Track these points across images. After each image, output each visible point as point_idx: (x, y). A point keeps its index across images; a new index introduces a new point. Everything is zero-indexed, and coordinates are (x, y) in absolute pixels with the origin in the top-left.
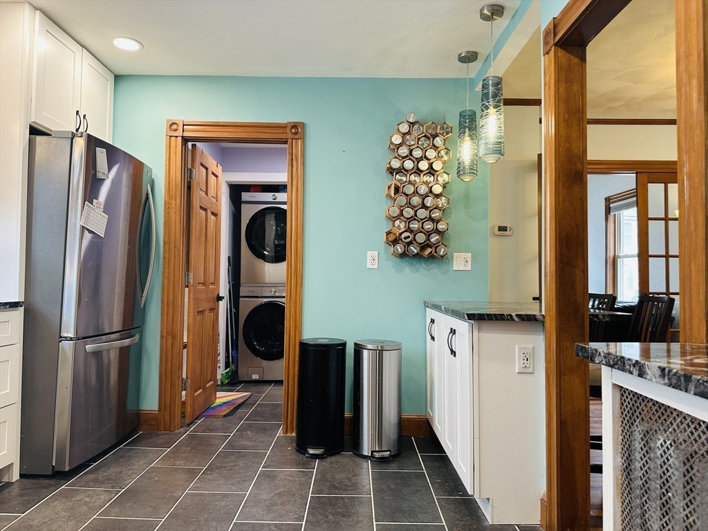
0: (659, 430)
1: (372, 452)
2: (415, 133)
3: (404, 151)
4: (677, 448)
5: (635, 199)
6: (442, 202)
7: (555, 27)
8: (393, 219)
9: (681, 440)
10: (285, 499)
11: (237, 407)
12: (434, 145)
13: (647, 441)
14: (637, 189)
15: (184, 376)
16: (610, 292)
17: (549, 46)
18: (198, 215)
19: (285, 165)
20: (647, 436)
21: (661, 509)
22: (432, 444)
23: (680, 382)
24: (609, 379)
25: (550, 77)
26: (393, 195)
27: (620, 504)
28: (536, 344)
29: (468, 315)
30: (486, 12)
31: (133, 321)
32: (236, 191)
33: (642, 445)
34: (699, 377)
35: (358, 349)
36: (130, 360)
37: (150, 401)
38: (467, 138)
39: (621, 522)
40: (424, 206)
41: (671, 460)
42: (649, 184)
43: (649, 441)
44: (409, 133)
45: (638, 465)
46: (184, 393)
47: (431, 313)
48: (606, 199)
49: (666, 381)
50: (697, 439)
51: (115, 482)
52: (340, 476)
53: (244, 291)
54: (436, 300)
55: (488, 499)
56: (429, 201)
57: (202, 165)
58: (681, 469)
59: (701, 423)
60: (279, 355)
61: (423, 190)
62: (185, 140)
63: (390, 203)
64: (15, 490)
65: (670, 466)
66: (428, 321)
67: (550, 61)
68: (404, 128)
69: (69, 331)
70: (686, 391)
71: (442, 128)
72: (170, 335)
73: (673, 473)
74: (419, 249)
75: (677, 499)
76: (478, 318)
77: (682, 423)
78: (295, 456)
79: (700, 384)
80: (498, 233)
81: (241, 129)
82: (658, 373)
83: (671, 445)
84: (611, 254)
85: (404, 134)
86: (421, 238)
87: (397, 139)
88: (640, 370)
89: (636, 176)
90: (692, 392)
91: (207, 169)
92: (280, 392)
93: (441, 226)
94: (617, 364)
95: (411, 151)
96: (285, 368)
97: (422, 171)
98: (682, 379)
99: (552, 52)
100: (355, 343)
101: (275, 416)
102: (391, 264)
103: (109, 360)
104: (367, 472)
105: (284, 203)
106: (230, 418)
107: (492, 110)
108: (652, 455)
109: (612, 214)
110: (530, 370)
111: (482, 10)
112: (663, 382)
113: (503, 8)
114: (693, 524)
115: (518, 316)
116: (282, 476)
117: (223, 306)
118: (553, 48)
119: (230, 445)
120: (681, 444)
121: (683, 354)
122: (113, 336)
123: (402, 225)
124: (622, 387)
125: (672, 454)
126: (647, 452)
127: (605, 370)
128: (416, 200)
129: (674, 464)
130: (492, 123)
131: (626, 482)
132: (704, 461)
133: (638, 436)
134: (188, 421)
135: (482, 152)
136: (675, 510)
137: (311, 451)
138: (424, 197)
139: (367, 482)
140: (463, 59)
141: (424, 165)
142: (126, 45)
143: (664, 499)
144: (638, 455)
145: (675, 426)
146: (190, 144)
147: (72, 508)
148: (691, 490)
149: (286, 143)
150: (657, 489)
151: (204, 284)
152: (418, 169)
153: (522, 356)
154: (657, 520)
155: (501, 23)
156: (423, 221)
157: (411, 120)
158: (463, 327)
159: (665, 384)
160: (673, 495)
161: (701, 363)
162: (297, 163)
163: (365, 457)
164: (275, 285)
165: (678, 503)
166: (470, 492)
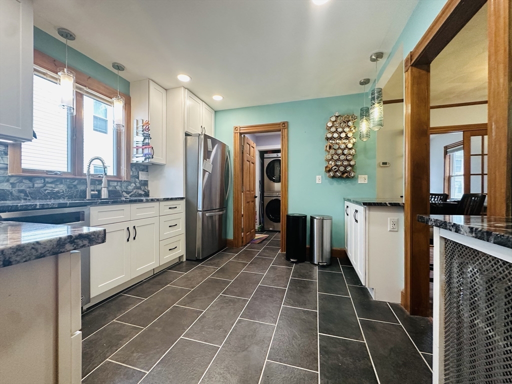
0: (470, 262)
1: (319, 263)
2: (339, 121)
3: (333, 129)
4: (481, 273)
5: (462, 146)
6: (352, 151)
7: (411, 56)
8: (328, 161)
9: (484, 269)
10: (280, 278)
11: (263, 240)
12: (348, 125)
13: (461, 268)
14: (463, 141)
15: (243, 227)
16: (446, 192)
17: (408, 67)
18: (247, 164)
19: (280, 141)
20: (462, 266)
21: (470, 306)
22: (346, 261)
23: (484, 236)
24: (438, 234)
25: (408, 83)
26: (328, 149)
27: (444, 300)
28: (400, 218)
29: (363, 203)
30: (373, 57)
31: (223, 205)
32: (262, 153)
33: (458, 270)
34: (498, 233)
35: (312, 219)
36: (223, 219)
37: (230, 236)
38: (365, 121)
39: (444, 309)
40: (343, 154)
41: (477, 280)
42: (472, 137)
43: (463, 268)
44: (336, 121)
45: (455, 280)
46: (243, 234)
47: (347, 203)
48: (444, 147)
49: (474, 235)
50: (496, 269)
51: (217, 265)
52: (303, 271)
53: (265, 194)
54: (349, 197)
55: (373, 289)
56: (346, 152)
57: (247, 143)
58: (484, 286)
59: (499, 261)
60: (279, 221)
61: (343, 146)
62: (241, 134)
63: (327, 153)
64: (184, 264)
65: (476, 283)
66: (346, 207)
67: (408, 75)
68: (333, 119)
69: (200, 208)
70: (488, 241)
71: (352, 117)
72: (237, 211)
73: (478, 287)
74: (341, 174)
75: (481, 302)
76: (369, 205)
77: (485, 260)
78: (285, 261)
79: (498, 237)
80: (382, 165)
81: (262, 127)
82: (468, 230)
83: (478, 272)
84: (447, 175)
85: (333, 122)
86: (342, 169)
87: (330, 124)
88: (456, 229)
89: (463, 133)
90: (492, 242)
91: (249, 145)
92: (280, 235)
93: (352, 163)
94: (441, 225)
95: (337, 129)
96: (281, 226)
97: (342, 138)
98: (485, 234)
99: (410, 70)
100: (311, 217)
101: (278, 245)
102: (328, 181)
103: (215, 220)
104: (316, 270)
105: (280, 157)
106: (260, 244)
107: (376, 105)
108: (464, 276)
109: (448, 154)
110: (396, 230)
111: (371, 56)
112: (471, 236)
113: (382, 53)
114: (492, 317)
115: (389, 203)
116: (279, 269)
117: (257, 200)
118: (410, 68)
119: (259, 255)
120: (484, 271)
121: (489, 221)
122: (217, 210)
123: (333, 164)
124: (446, 239)
125: (478, 277)
126: (461, 274)
127: (436, 229)
128: (340, 151)
129: (479, 282)
130: (377, 111)
131: (448, 289)
132: (500, 282)
133: (455, 265)
134: (244, 244)
135: (372, 125)
136: (479, 308)
137: (292, 260)
138: (343, 150)
139: (315, 275)
140: (362, 84)
141: (343, 135)
142: (217, 98)
143: (472, 301)
144: (455, 275)
145: (480, 261)
146: (243, 135)
147: (202, 273)
148: (491, 298)
149: (280, 131)
150: (467, 295)
151: (249, 191)
152: (340, 137)
153: (392, 223)
154: (467, 311)
155: (381, 61)
156: (343, 161)
157: (337, 115)
158: (361, 209)
159: (473, 237)
160: (478, 299)
161: (500, 226)
162: (285, 140)
163: (316, 265)
164: (278, 192)
165: (482, 305)
166: (363, 284)
